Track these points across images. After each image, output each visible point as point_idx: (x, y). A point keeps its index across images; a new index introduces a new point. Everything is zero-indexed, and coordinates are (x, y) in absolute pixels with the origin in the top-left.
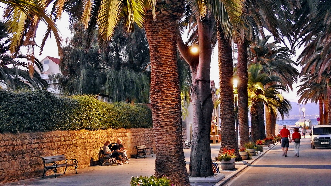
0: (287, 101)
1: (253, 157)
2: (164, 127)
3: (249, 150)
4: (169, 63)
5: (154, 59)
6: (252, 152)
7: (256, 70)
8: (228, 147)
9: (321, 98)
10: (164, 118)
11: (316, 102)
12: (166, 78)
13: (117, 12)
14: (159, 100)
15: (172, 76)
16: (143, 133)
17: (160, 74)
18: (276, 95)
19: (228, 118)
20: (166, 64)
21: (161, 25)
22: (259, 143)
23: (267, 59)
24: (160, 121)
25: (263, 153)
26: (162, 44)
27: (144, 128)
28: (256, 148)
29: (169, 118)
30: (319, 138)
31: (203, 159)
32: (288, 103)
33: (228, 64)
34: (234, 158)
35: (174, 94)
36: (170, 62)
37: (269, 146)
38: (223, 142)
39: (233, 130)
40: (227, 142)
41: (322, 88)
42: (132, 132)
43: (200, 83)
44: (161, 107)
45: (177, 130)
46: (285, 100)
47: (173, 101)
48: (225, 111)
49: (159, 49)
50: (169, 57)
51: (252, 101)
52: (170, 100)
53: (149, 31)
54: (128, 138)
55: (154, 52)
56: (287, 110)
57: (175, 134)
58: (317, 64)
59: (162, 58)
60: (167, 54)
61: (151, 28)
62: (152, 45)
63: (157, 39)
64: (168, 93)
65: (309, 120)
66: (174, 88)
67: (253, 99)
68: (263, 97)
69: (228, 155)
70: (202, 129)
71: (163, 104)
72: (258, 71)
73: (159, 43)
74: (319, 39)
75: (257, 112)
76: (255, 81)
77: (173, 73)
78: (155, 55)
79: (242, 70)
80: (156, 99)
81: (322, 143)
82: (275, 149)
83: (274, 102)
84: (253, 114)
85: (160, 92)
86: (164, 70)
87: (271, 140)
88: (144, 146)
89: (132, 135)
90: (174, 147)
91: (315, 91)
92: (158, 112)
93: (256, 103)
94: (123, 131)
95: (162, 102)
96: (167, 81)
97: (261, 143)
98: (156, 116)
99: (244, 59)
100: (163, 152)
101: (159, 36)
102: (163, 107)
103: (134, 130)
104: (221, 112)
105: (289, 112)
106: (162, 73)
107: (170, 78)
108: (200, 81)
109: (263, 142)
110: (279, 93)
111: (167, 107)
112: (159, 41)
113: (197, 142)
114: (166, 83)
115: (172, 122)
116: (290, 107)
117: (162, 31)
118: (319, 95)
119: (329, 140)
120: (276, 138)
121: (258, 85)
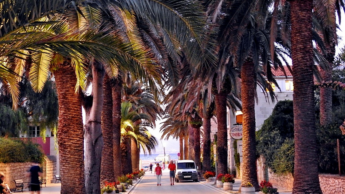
0: (154, 138)
1: (126, 190)
2: (70, 163)
3: (124, 184)
4: (75, 109)
5: (62, 105)
6: (125, 186)
8: (107, 180)
9: (182, 134)
10: (70, 155)
11: (177, 138)
12: (73, 121)
13: (47, 70)
14: (66, 140)
15: (78, 119)
16: (20, 168)
17: (68, 117)
18: (145, 132)
19: (108, 154)
20: (73, 109)
21: (69, 76)
23: (136, 98)
24: (66, 158)
25: (133, 187)
26: (70, 93)
27: (20, 163)
28: (128, 181)
29: (74, 155)
30: (183, 172)
31: (93, 191)
32: (155, 140)
33: (108, 105)
34: (114, 190)
35: (79, 135)
36: (76, 107)
37: (137, 180)
40: (106, 176)
41: (183, 125)
42: (11, 167)
43: (93, 124)
44: (68, 146)
45: (81, 165)
46: (152, 136)
47: (78, 141)
49: (68, 96)
50: (76, 104)
51: (122, 138)
52: (76, 140)
53: (59, 81)
54: (7, 173)
55: (62, 98)
56: (153, 145)
57: (79, 168)
58: (182, 104)
59: (70, 104)
60: (74, 101)
61: (61, 78)
62: (61, 92)
63: (66, 88)
64: (74, 134)
65: (168, 154)
66: (79, 130)
67: (124, 135)
68: (132, 133)
69: (110, 188)
70: (94, 164)
71: (70, 143)
72: (128, 109)
73: (68, 91)
74: (186, 84)
75: (126, 148)
76: (125, 118)
77: (79, 117)
78: (64, 101)
79: (116, 109)
80: (64, 138)
81: (185, 177)
82: (142, 182)
83: (142, 138)
85: (67, 133)
86: (71, 114)
87: (137, 174)
88: (22, 180)
89: (10, 170)
90: (78, 180)
91: (176, 128)
92: (65, 150)
93: (125, 139)
94: (3, 166)
95: (69, 141)
96: (73, 123)
97: (130, 177)
98: (63, 153)
99: (118, 98)
100: (68, 184)
101: (68, 86)
102: (70, 146)
103: (12, 164)
105: (156, 147)
106: (70, 117)
107: (76, 121)
108: (93, 122)
109: (132, 176)
110: (147, 130)
111: (73, 146)
112: (68, 89)
113: (88, 176)
114: (72, 125)
115: (77, 158)
116: (157, 143)
117: (71, 81)
118: (180, 132)
119: (191, 174)
120: (140, 172)
121: (128, 122)
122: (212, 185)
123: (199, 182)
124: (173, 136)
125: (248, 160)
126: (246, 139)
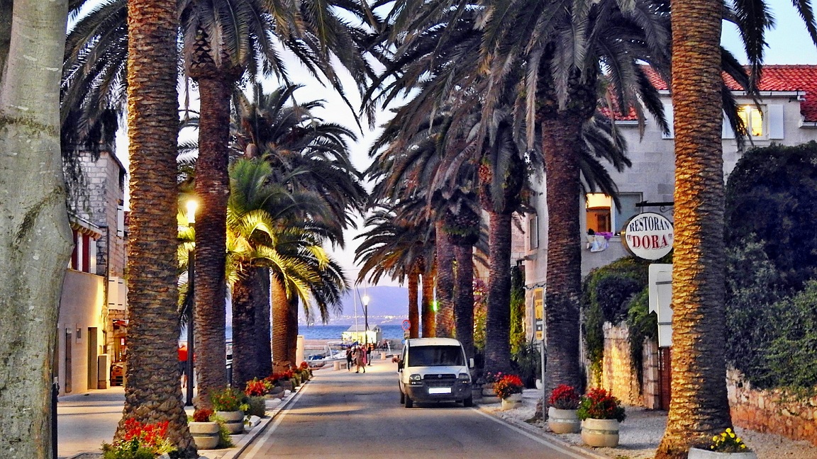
0: (338, 269)
3: (225, 416)
6: (234, 422)
7: (254, 175)
8: (151, 409)
11: (401, 280)
18: (309, 249)
22: (255, 388)
23: (285, 151)
25: (265, 421)
28: (246, 407)
30: (425, 376)
32: (341, 274)
34: (166, 454)
37: (282, 397)
38: (131, 392)
39: (169, 350)
41: (420, 243)
46: (332, 264)
48: (142, 282)
51: (239, 266)
56: (335, 292)
58: (424, 165)
65: (375, 326)
67: (240, 258)
68: (269, 253)
69: (144, 446)
72: (257, 178)
75: (251, 297)
76: (248, 206)
81: (431, 391)
82: (298, 405)
83: (301, 269)
84: (238, 304)
87: (287, 378)
91: (401, 249)
93: (249, 270)
97: (259, 390)
104: (132, 286)
105: (344, 299)
109: (267, 385)
116: (346, 285)
118: (413, 260)
119: (453, 382)
120: (298, 372)
121: (256, 217)
122: (528, 421)
123: (475, 406)
124: (392, 274)
125: (697, 339)
126: (689, 256)
